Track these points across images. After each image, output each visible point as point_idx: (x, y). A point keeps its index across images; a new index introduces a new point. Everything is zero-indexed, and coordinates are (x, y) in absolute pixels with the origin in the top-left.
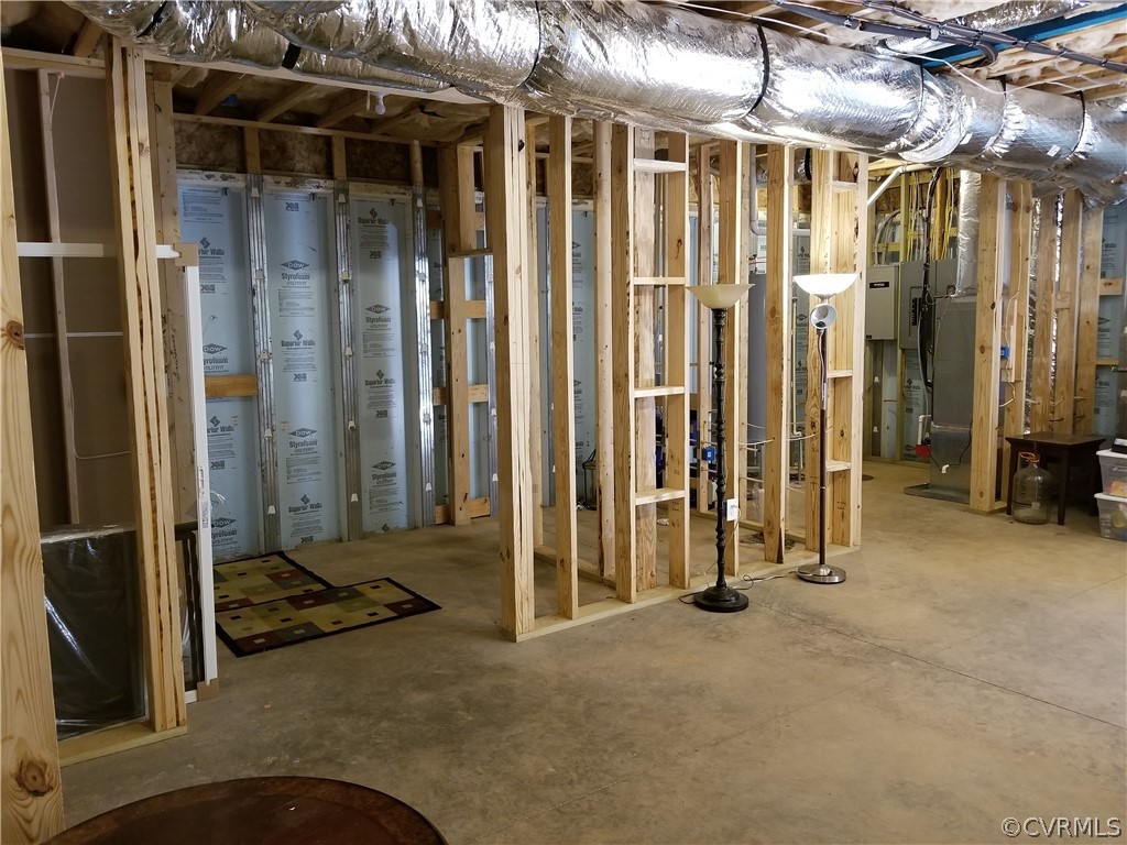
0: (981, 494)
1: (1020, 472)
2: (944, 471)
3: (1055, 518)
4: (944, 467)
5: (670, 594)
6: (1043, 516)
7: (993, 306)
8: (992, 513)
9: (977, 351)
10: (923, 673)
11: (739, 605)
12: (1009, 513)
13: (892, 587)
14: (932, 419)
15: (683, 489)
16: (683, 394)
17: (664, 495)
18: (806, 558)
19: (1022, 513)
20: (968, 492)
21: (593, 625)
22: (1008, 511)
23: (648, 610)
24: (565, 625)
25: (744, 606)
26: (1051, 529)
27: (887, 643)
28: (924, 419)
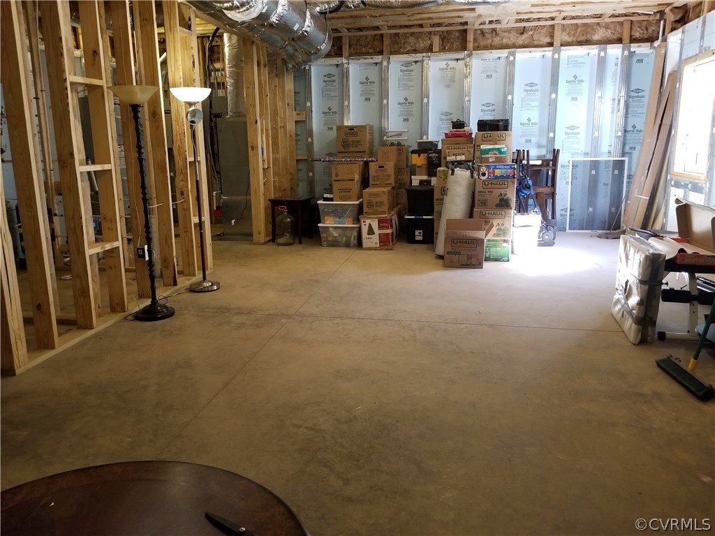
0: (259, 233)
1: (279, 218)
2: (233, 224)
3: (297, 241)
4: (233, 221)
5: (116, 318)
6: (291, 241)
7: (256, 122)
8: (266, 243)
9: (250, 149)
10: (301, 321)
11: (170, 314)
12: (273, 242)
13: (248, 286)
14: (221, 193)
15: (118, 241)
16: (111, 170)
17: (106, 246)
18: (188, 280)
19: (281, 240)
20: (251, 235)
21: (72, 348)
22: (273, 240)
23: (106, 331)
24: (50, 354)
25: (173, 314)
26: (297, 247)
27: (271, 312)
28: (216, 194)
